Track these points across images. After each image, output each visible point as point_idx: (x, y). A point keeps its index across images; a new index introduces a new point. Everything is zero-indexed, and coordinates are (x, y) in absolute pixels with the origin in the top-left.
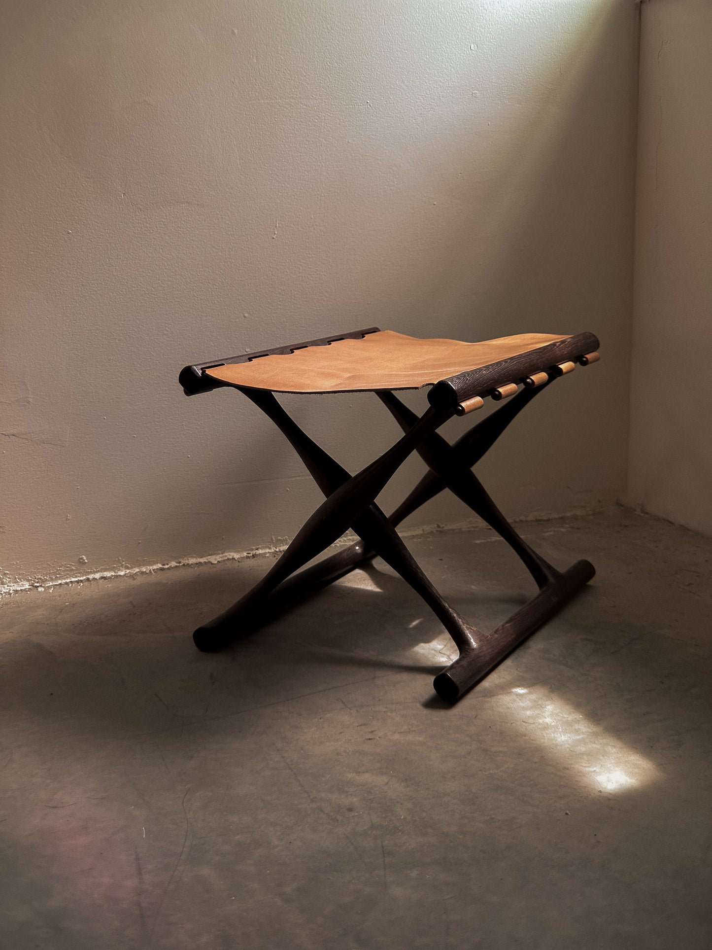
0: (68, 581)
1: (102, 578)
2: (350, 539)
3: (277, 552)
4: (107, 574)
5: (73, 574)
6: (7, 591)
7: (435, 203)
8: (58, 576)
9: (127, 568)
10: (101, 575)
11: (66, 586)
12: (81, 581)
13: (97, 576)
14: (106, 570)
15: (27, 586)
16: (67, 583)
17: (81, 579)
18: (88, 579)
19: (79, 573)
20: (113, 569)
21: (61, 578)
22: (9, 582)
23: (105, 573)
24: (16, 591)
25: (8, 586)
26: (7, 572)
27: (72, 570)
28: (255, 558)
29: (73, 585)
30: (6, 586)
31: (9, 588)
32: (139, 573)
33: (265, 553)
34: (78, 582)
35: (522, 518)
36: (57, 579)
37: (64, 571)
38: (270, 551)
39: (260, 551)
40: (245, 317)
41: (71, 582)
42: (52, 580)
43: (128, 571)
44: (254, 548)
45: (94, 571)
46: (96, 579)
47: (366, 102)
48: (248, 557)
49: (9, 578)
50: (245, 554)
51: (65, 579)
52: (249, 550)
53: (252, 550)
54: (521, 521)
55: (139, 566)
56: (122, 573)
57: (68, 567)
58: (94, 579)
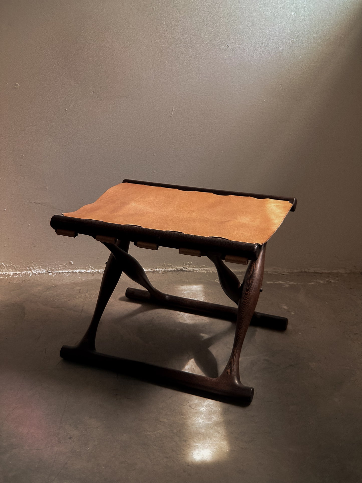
0: (64, 271)
1: (80, 272)
2: (205, 270)
3: (165, 271)
4: (82, 271)
5: (67, 269)
6: (35, 273)
7: (265, 100)
8: (59, 268)
9: (92, 269)
10: (80, 271)
11: (62, 274)
12: (70, 273)
13: (77, 271)
14: (82, 269)
15: (45, 271)
16: (63, 273)
17: (70, 271)
18: (73, 272)
19: (70, 268)
20: (85, 269)
21: (61, 270)
22: (37, 269)
23: (81, 270)
24: (39, 273)
25: (36, 270)
26: (36, 264)
27: (66, 267)
28: (154, 273)
29: (66, 274)
30: (35, 270)
31: (36, 271)
32: (97, 272)
33: (159, 271)
34: (68, 273)
35: (306, 270)
36: (59, 270)
37: (62, 267)
38: (162, 270)
39: (158, 270)
40: (154, 155)
41: (65, 272)
42: (57, 270)
43: (92, 270)
44: (155, 267)
45: (76, 268)
46: (77, 272)
47: (226, 46)
48: (150, 272)
49: (37, 267)
50: (150, 270)
51: (63, 270)
52: (152, 268)
53: (154, 268)
54: (305, 272)
55: (98, 269)
56: (89, 271)
57: (64, 265)
58: (76, 272)
